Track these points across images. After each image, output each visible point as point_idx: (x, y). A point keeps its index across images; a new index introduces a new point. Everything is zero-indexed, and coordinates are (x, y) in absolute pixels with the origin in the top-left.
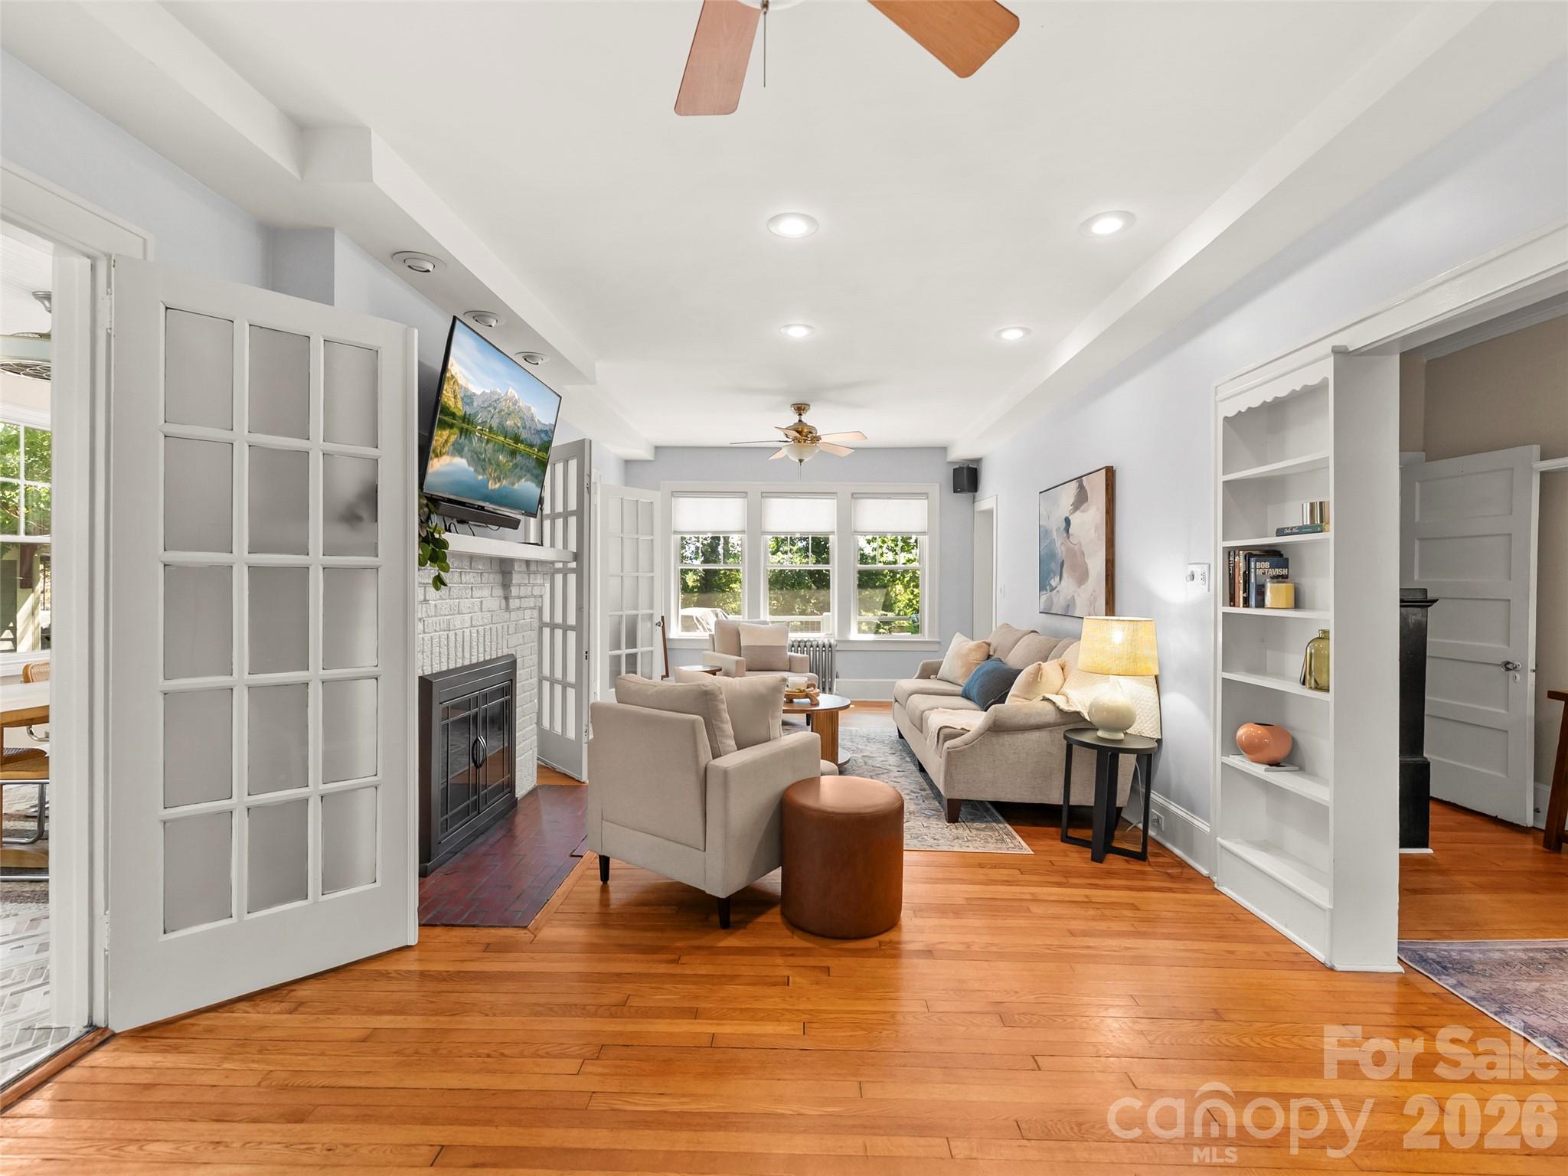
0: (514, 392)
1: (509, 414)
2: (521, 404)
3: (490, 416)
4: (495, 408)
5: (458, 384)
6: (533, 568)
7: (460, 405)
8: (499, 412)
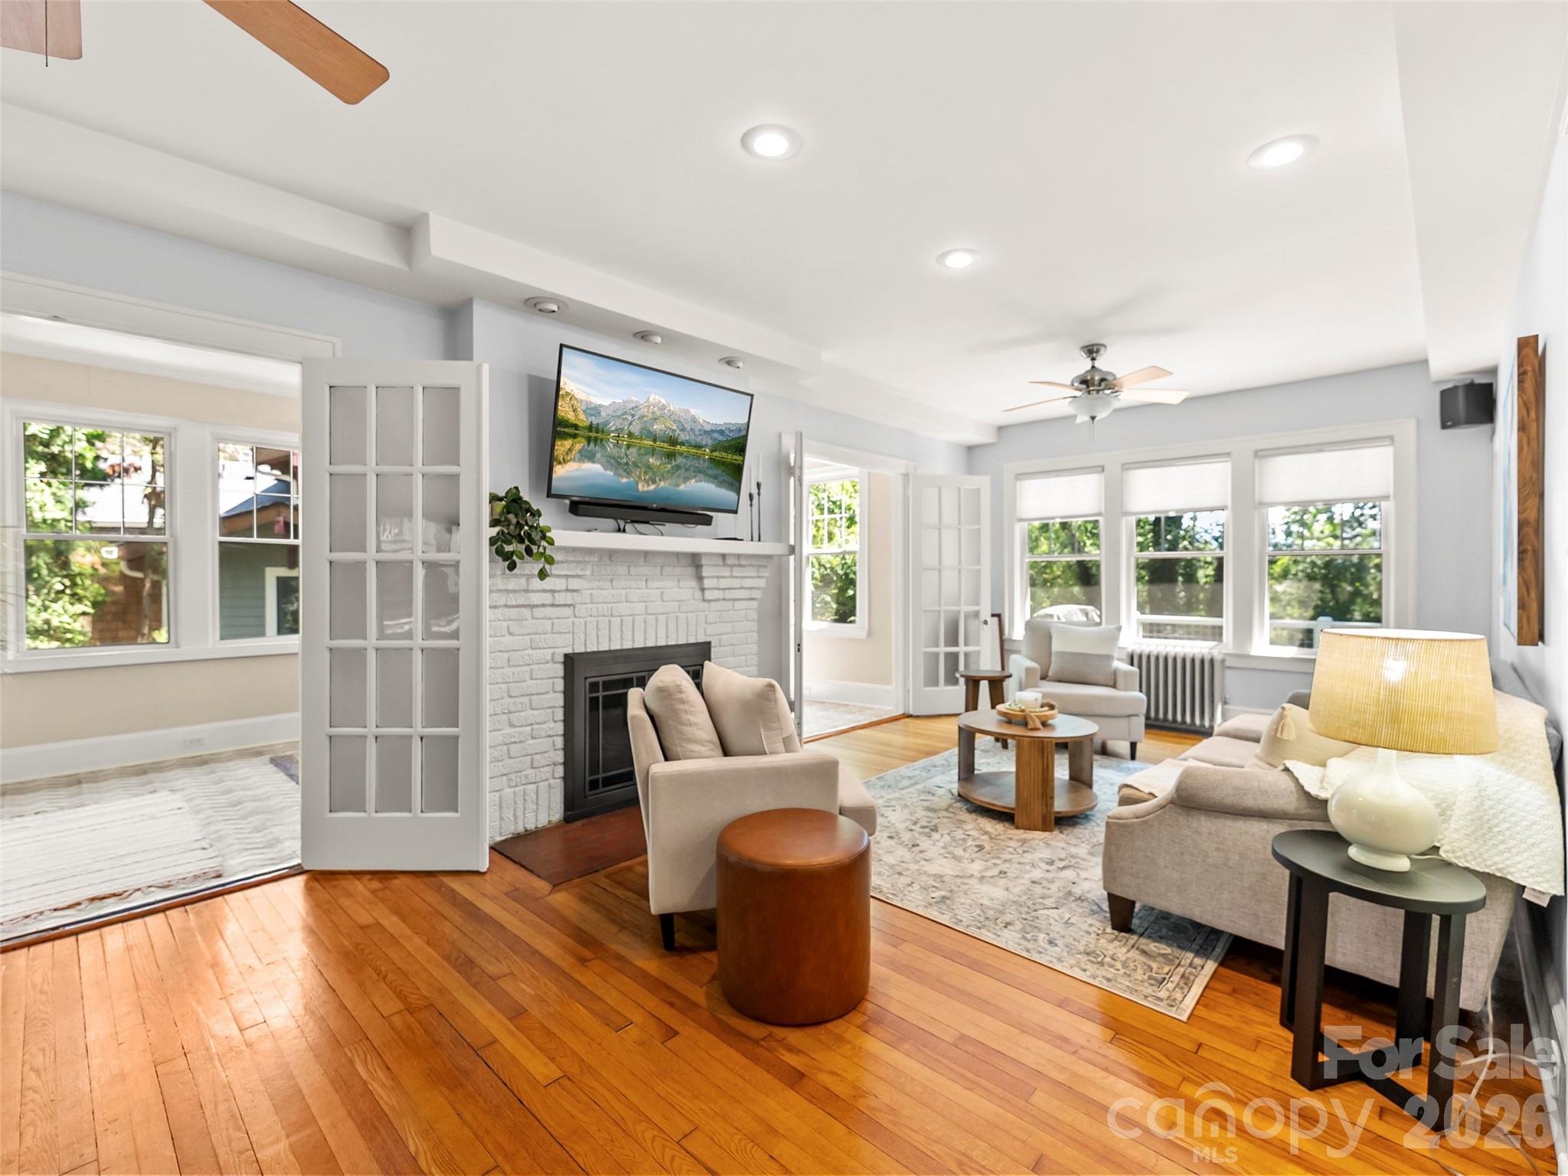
0: (658, 397)
1: (656, 419)
2: (672, 408)
3: (626, 423)
4: (633, 416)
5: (576, 399)
6: (729, 561)
7: (582, 417)
8: (639, 418)
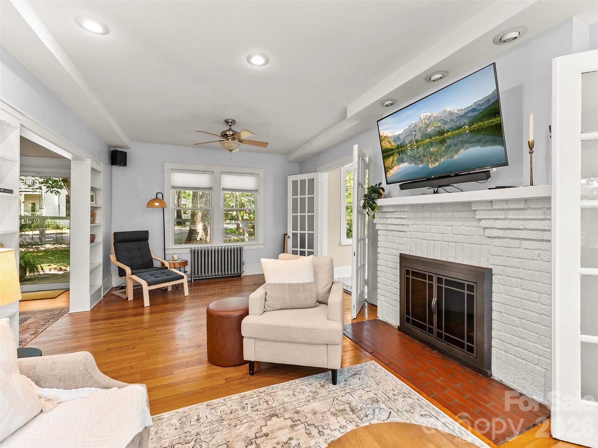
0: (425, 114)
1: (427, 126)
2: (435, 115)
3: (413, 136)
4: (415, 131)
5: (389, 137)
7: (393, 144)
8: (419, 130)
